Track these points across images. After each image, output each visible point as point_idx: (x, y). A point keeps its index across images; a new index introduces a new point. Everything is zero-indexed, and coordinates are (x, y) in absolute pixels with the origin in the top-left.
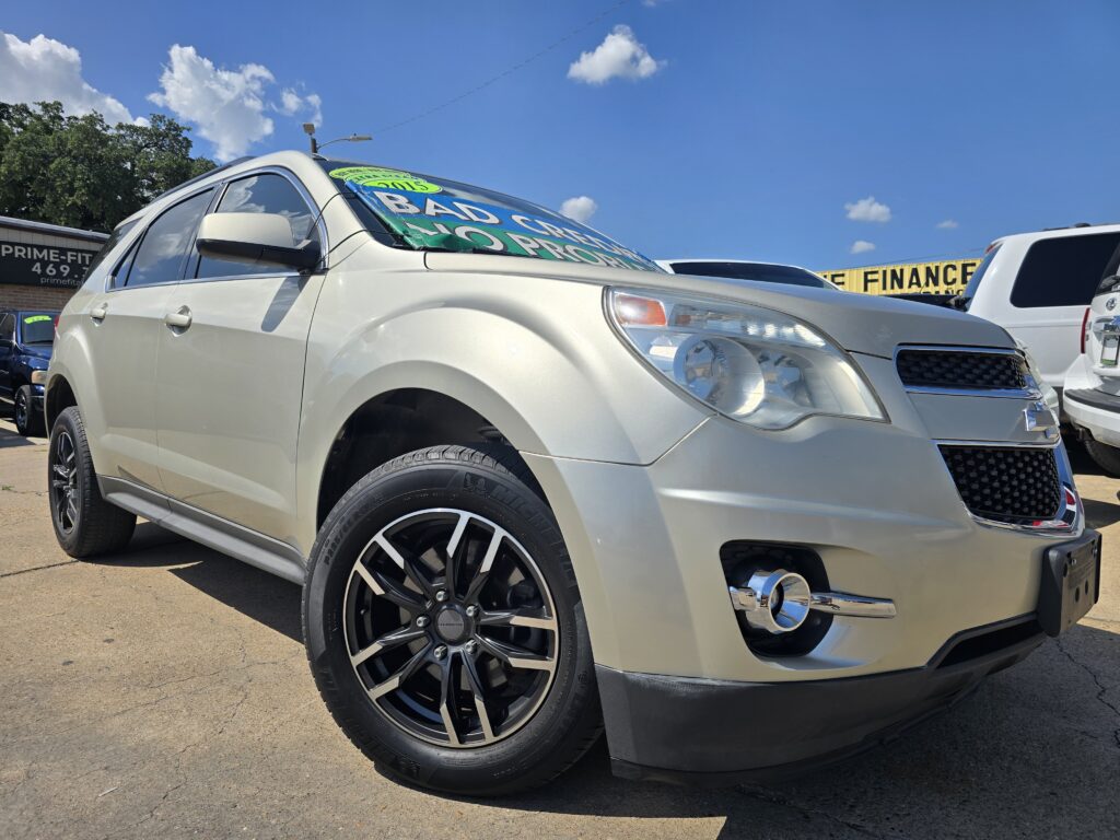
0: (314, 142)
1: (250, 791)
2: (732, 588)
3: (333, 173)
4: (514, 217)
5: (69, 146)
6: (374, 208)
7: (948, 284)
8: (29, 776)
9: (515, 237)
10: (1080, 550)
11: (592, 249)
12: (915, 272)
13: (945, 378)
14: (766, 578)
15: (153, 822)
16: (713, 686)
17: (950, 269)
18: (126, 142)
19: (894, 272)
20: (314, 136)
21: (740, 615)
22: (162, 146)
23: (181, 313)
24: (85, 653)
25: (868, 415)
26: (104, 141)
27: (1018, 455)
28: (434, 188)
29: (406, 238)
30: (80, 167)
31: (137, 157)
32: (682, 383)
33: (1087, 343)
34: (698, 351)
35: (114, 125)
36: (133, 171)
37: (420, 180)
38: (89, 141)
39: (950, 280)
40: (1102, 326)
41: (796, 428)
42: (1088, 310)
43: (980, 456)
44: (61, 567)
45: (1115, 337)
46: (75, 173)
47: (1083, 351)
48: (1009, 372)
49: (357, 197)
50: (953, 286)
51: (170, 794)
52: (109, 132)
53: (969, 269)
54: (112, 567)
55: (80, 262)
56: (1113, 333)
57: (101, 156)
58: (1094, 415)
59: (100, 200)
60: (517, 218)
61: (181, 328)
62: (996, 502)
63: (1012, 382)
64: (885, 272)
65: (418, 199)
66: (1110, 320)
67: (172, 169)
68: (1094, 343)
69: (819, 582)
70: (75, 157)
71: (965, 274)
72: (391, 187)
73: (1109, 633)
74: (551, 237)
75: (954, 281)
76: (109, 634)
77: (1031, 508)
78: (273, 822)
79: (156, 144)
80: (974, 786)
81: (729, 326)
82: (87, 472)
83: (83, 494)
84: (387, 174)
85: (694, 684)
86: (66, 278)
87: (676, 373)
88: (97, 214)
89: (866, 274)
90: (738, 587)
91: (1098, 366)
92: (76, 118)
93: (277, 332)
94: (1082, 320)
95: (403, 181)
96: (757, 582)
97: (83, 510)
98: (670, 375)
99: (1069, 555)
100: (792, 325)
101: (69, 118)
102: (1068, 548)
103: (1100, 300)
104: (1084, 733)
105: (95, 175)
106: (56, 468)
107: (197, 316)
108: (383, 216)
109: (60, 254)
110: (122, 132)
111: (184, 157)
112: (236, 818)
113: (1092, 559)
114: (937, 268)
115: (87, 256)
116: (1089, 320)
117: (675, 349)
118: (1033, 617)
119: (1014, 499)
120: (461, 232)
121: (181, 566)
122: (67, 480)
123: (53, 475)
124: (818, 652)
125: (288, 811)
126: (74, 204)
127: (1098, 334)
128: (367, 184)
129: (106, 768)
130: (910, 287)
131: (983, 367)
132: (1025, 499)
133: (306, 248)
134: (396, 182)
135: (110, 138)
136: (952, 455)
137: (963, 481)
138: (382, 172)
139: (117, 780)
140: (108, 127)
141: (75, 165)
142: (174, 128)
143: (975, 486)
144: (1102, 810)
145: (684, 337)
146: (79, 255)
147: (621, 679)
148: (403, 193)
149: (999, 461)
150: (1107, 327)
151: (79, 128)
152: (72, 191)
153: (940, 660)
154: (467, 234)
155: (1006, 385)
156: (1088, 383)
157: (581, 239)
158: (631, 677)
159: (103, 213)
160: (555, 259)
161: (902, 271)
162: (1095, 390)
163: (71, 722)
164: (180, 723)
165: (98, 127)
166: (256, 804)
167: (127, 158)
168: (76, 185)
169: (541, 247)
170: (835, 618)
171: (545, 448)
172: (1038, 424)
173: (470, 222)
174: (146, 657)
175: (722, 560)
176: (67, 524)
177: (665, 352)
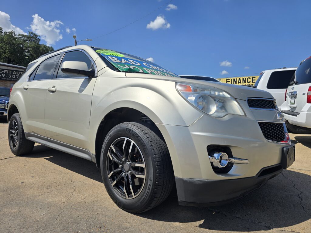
0: (76, 40)
1: (82, 213)
2: (210, 157)
3: (96, 51)
4: (144, 64)
5: (5, 40)
6: (109, 61)
7: (248, 83)
8: (20, 211)
9: (145, 69)
10: (291, 148)
11: (164, 72)
12: (240, 79)
13: (258, 106)
14: (218, 154)
15: (57, 221)
16: (205, 181)
17: (249, 79)
18: (21, 39)
19: (234, 79)
20: (76, 39)
21: (212, 163)
22: (32, 40)
23: (53, 87)
24: (27, 180)
25: (241, 114)
26: (15, 39)
27: (276, 125)
28: (122, 56)
29: (119, 69)
30: (7, 46)
31: (24, 44)
32: (196, 106)
33: (286, 98)
34: (199, 98)
35: (18, 34)
36: (23, 48)
37: (119, 53)
38: (10, 39)
39: (249, 82)
40: (291, 94)
41: (224, 117)
42: (287, 90)
43: (267, 125)
44: (13, 158)
45: (294, 97)
46: (6, 48)
47: (285, 100)
48: (273, 104)
49: (104, 58)
50: (250, 83)
51: (60, 214)
52: (16, 36)
53: (254, 79)
54: (28, 158)
55: (8, 73)
56: (293, 96)
57: (14, 43)
58: (289, 117)
59: (13, 55)
60: (145, 64)
61: (53, 92)
62: (271, 136)
63: (274, 107)
64: (232, 79)
65: (119, 58)
66: (293, 93)
67: (34, 47)
68: (288, 98)
69: (230, 155)
70: (6, 43)
71: (253, 80)
72: (112, 55)
73: (295, 172)
74: (153, 69)
75: (250, 82)
76: (32, 175)
77: (279, 138)
78: (90, 220)
79: (30, 40)
80: (266, 208)
81: (207, 92)
82: (21, 131)
83: (20, 137)
84: (110, 52)
85: (200, 181)
86: (4, 77)
87: (195, 104)
88: (12, 59)
89: (227, 80)
90: (211, 156)
91: (290, 104)
92: (6, 32)
93: (83, 93)
94: (285, 92)
95: (114, 53)
96: (216, 155)
97: (20, 142)
98: (194, 104)
99: (288, 149)
100: (222, 92)
101: (4, 32)
102: (288, 147)
103: (290, 88)
104: (291, 195)
105: (12, 48)
106: (11, 130)
107: (58, 88)
108: (112, 63)
109: (2, 71)
110: (20, 36)
111: (38, 44)
112: (79, 220)
113: (293, 151)
114: (245, 78)
115: (10, 71)
116: (287, 92)
117: (195, 98)
118: (280, 165)
119: (275, 136)
120: (132, 67)
121: (48, 157)
122: (14, 134)
123: (10, 132)
124: (230, 172)
125: (93, 218)
126: (6, 56)
127: (289, 96)
128: (106, 54)
129: (41, 209)
130: (238, 83)
131: (267, 103)
132: (278, 135)
133: (91, 71)
134: (113, 54)
135: (16, 38)
136: (261, 124)
137: (263, 131)
138: (108, 51)
139: (45, 211)
140: (16, 35)
141: (6, 45)
142: (35, 36)
143: (266, 132)
144: (297, 213)
145: (196, 95)
146: (8, 71)
147: (182, 180)
148: (115, 57)
149: (271, 126)
150: (292, 94)
151: (8, 35)
152: (5, 53)
153: (259, 175)
154: (133, 68)
155: (272, 107)
156: (287, 109)
157: (161, 70)
158: (184, 179)
159: (14, 59)
160: (156, 74)
161: (236, 79)
162: (289, 110)
163: (27, 198)
164: (58, 197)
165: (13, 35)
166: (84, 216)
167: (21, 44)
168: (6, 51)
169: (152, 72)
170: (234, 164)
171: (162, 122)
172: (280, 117)
173: (133, 65)
174: (44, 181)
175: (207, 150)
176: (14, 146)
177: (192, 98)
